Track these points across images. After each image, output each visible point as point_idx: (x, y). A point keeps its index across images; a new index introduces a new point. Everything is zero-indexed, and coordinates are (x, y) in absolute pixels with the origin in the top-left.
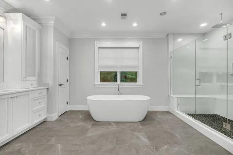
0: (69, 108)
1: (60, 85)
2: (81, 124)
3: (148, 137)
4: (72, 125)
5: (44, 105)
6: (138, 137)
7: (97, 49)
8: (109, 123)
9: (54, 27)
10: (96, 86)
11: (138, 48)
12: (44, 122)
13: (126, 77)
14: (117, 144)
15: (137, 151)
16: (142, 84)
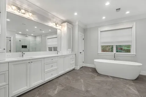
0: (84, 65)
1: (80, 53)
2: (91, 73)
3: (137, 90)
4: (86, 73)
5: (74, 62)
6: (129, 88)
7: (99, 32)
8: (108, 76)
9: (78, 25)
10: (99, 54)
11: (132, 28)
12: (74, 69)
13: (121, 49)
14: (112, 88)
15: (127, 95)
16: (135, 54)
